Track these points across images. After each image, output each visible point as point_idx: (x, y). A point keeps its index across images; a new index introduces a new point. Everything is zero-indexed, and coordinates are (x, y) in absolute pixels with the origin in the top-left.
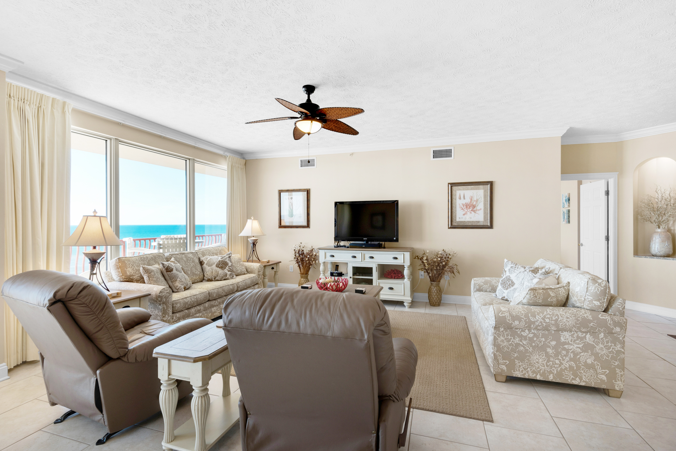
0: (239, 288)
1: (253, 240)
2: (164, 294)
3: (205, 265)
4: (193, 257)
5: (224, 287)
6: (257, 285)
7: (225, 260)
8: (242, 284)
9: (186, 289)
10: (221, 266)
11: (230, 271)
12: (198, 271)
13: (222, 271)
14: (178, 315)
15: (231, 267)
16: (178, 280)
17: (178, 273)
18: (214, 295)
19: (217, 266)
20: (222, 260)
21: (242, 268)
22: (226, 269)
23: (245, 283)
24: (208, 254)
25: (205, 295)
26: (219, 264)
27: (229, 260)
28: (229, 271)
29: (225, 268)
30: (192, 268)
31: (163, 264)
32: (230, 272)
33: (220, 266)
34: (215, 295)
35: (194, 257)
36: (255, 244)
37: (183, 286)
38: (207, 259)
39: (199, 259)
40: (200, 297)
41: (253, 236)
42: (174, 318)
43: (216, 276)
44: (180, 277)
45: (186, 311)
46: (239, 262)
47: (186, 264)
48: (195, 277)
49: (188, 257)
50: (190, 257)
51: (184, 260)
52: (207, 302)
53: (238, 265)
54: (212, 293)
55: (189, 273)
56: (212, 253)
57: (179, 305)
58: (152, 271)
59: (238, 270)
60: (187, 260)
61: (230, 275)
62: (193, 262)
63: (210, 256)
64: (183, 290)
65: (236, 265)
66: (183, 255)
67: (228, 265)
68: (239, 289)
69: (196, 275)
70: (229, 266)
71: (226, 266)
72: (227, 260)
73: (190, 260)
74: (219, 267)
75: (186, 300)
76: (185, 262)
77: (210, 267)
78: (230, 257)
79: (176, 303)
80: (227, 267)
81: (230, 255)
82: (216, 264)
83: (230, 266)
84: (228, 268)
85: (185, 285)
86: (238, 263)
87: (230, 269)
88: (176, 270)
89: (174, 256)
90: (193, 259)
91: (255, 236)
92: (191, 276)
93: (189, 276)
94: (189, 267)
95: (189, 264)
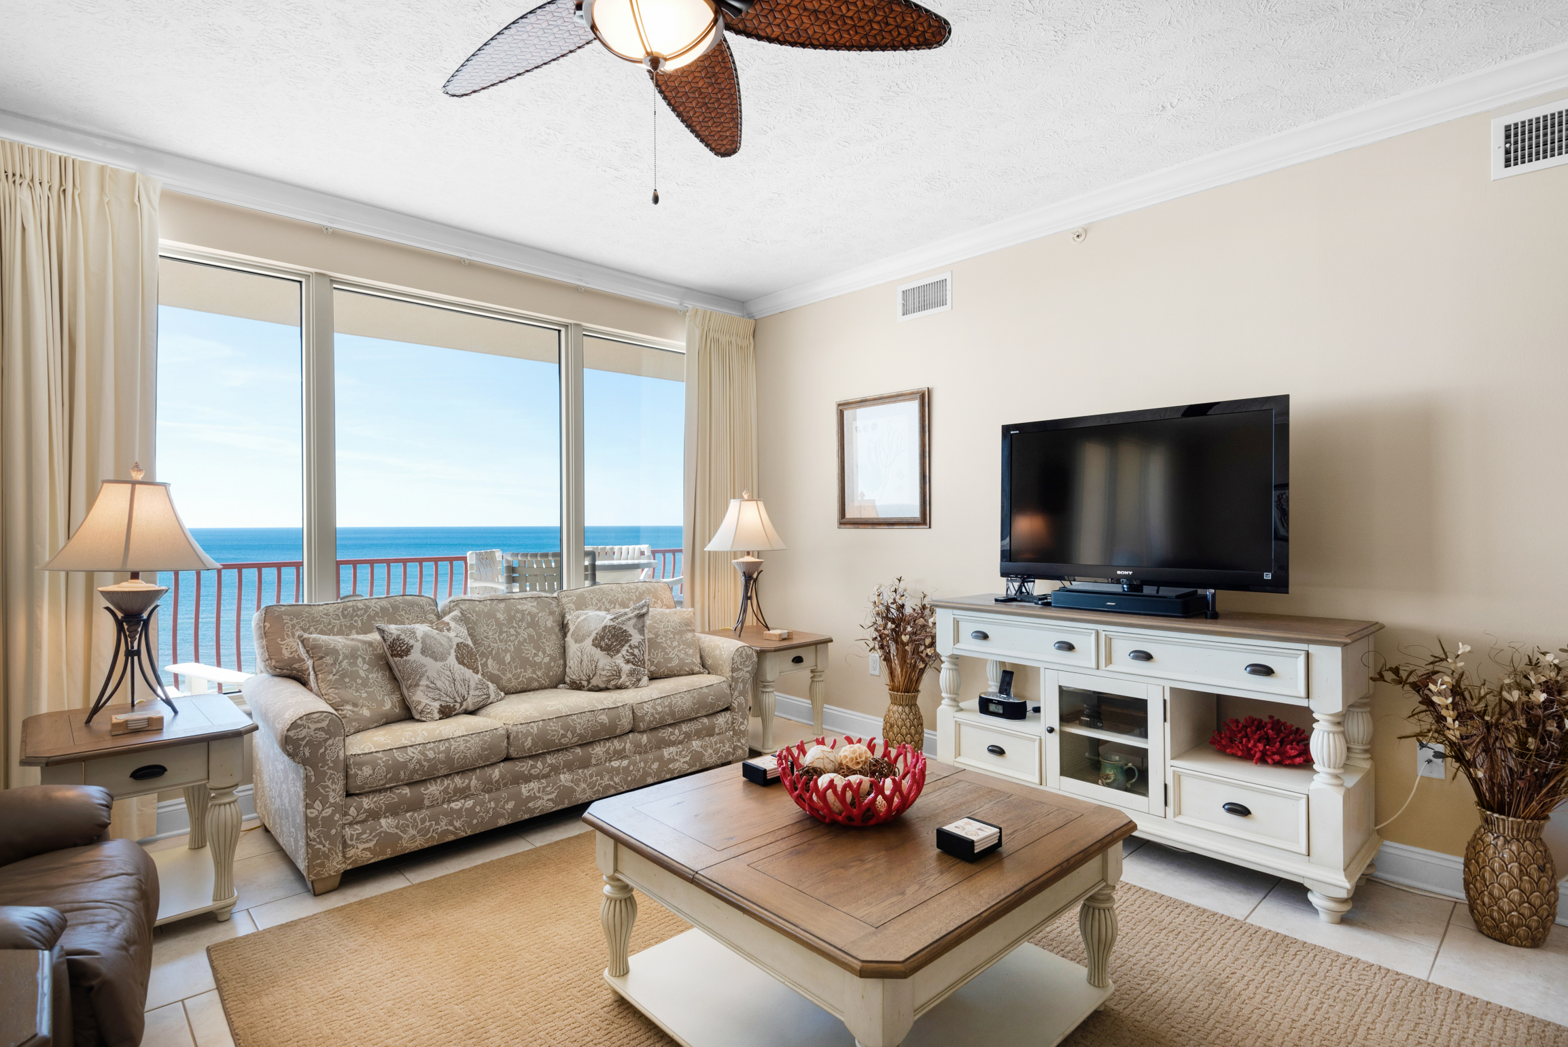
0: (643, 720)
1: (743, 563)
2: (304, 732)
3: (569, 639)
4: (535, 610)
5: (575, 717)
6: (728, 714)
7: (621, 626)
8: (653, 707)
9: (446, 713)
10: (606, 645)
11: (632, 663)
12: (544, 653)
13: (609, 659)
14: (366, 802)
15: (636, 647)
16: (424, 682)
17: (428, 661)
18: (523, 742)
19: (597, 643)
20: (612, 623)
21: (686, 654)
22: (620, 655)
23: (670, 705)
24: (597, 604)
25: (485, 742)
26: (602, 638)
27: (635, 626)
28: (628, 662)
29: (618, 652)
30: (521, 644)
31: (381, 631)
32: (630, 666)
33: (603, 644)
34: (529, 743)
35: (543, 610)
36: (755, 576)
37: (437, 705)
38: (578, 617)
39: (563, 617)
40: (462, 747)
41: (748, 553)
42: (352, 811)
43: (591, 676)
44: (432, 673)
45: (404, 792)
46: (681, 633)
47: (501, 633)
48: (529, 672)
49: (517, 611)
50: (522, 612)
51: (497, 620)
52: (502, 764)
53: (675, 644)
54: (517, 736)
55: (508, 658)
56: (611, 602)
57: (367, 771)
58: (334, 652)
59: (671, 660)
60: (511, 619)
61: (631, 673)
62: (533, 624)
63: (599, 609)
64: (437, 716)
65: (669, 642)
66: (502, 605)
67: (627, 641)
68: (642, 726)
69: (535, 665)
70: (630, 646)
71: (623, 646)
72: (630, 628)
73: (522, 620)
74: (601, 647)
75: (400, 757)
76: (499, 624)
77: (578, 645)
78: (641, 616)
79: (360, 765)
80: (626, 647)
81: (644, 610)
82: (594, 635)
83: (637, 644)
84: (627, 651)
85: (448, 699)
86: (677, 637)
87: (633, 654)
88: (423, 652)
89: (464, 607)
90: (533, 616)
91: (759, 554)
92: (516, 668)
93: (506, 670)
94: (510, 640)
95: (512, 631)
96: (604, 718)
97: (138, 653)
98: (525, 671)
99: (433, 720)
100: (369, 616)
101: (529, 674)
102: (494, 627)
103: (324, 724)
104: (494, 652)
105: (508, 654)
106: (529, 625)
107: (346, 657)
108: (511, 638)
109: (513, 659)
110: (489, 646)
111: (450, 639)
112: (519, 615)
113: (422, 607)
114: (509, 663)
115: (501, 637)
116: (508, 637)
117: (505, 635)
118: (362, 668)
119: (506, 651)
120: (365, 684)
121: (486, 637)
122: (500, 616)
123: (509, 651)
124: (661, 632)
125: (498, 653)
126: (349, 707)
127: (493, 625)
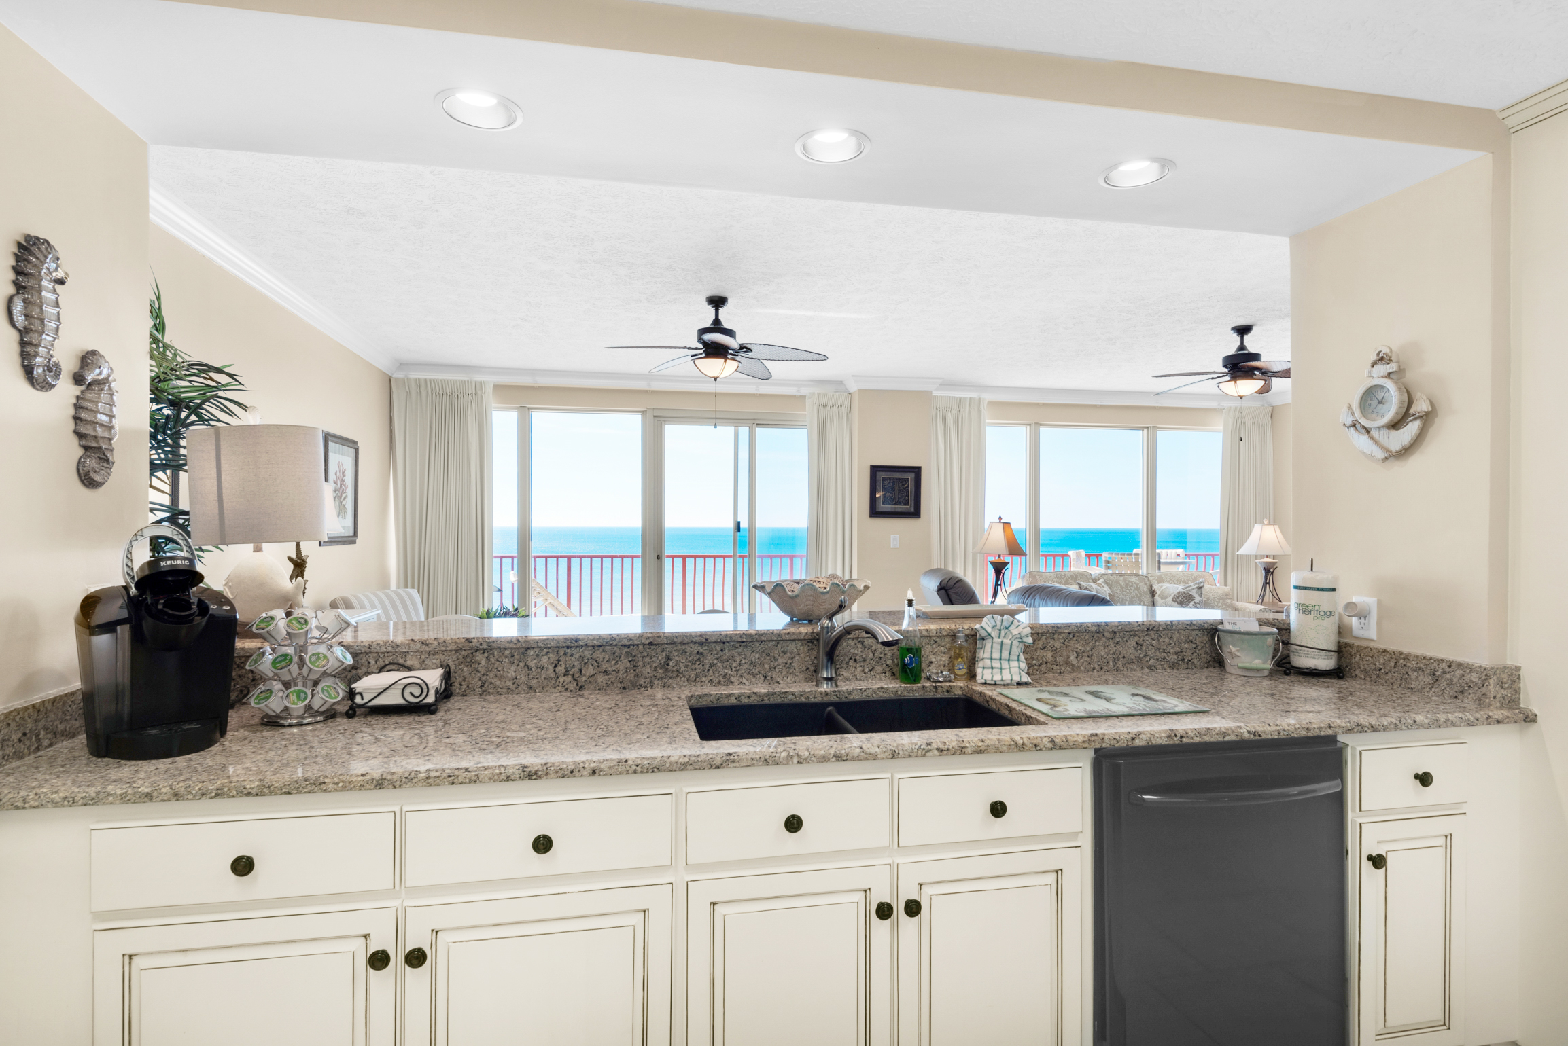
1: (1264, 562)
3: (1156, 597)
4: (1137, 582)
19: (1174, 600)
20: (1181, 591)
26: (1178, 598)
30: (1132, 597)
33: (1178, 600)
35: (1141, 582)
38: (1161, 587)
39: (1151, 586)
41: (1267, 556)
46: (1223, 599)
47: (1123, 591)
49: (1129, 581)
50: (1132, 582)
51: (1120, 585)
56: (1177, 581)
60: (1127, 585)
62: (1137, 589)
63: (1171, 583)
66: (1122, 578)
67: (1193, 600)
72: (1194, 593)
76: (1122, 587)
77: (1163, 601)
78: (1200, 588)
81: (1202, 585)
82: (1172, 596)
86: (1221, 601)
90: (1137, 585)
91: (1274, 557)
97: (1000, 585)
124: (1211, 597)
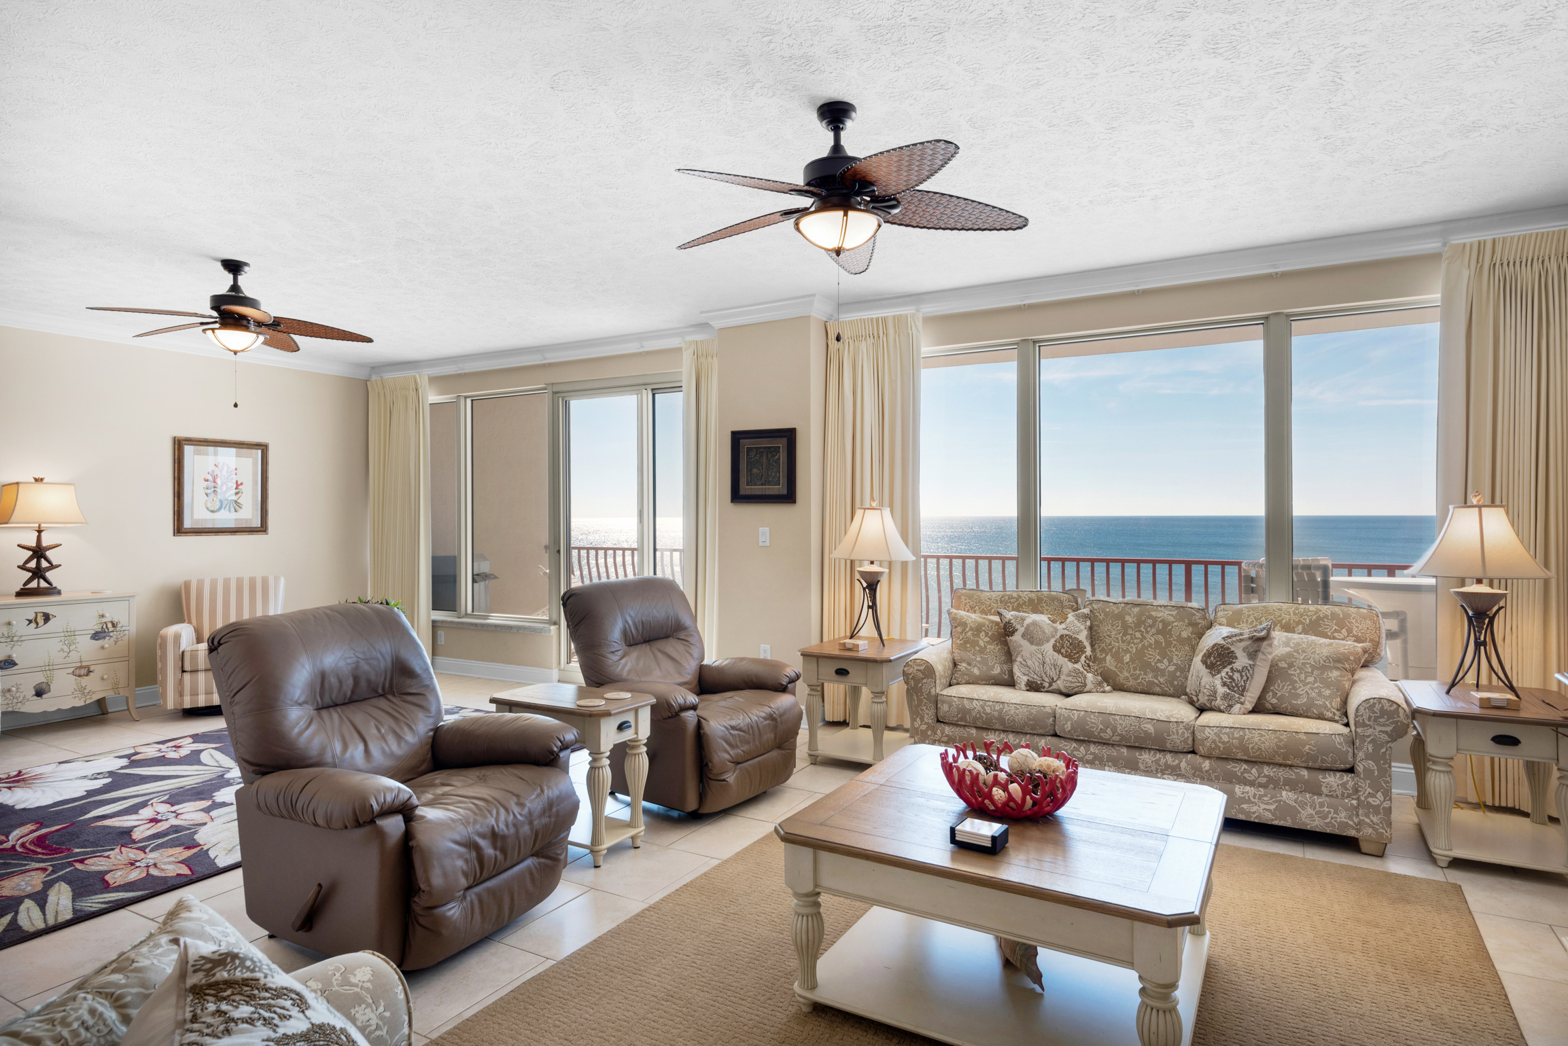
0: (1203, 745)
2: (911, 670)
5: (1118, 718)
6: (1347, 777)
7: (1229, 646)
8: (1217, 735)
9: (1033, 687)
10: (1211, 662)
11: (1228, 686)
12: (1170, 661)
13: (1211, 679)
14: (947, 730)
15: (1238, 671)
16: (1019, 659)
17: (1025, 644)
18: (1064, 725)
19: (1204, 660)
20: (1223, 642)
21: (1320, 694)
22: (1219, 675)
23: (1241, 739)
24: (1252, 622)
25: (1031, 714)
26: (1210, 655)
27: (1246, 649)
28: (1224, 684)
29: (1219, 672)
30: (1145, 647)
31: (1000, 614)
32: (1226, 689)
34: (1068, 726)
35: (1182, 620)
36: (1491, 611)
37: (1025, 678)
40: (1012, 712)
41: (1479, 581)
43: (1200, 694)
44: (1026, 653)
47: (1125, 634)
48: (1150, 675)
49: (1150, 617)
50: (1155, 619)
51: (1125, 622)
52: (1050, 738)
53: (1311, 679)
54: (1060, 717)
55: (1127, 658)
59: (1298, 696)
60: (1139, 623)
61: (1225, 697)
62: (1165, 631)
64: (1023, 687)
65: (1303, 676)
66: (1136, 610)
67: (1231, 663)
69: (1156, 671)
70: (1232, 669)
71: (1224, 667)
72: (1239, 650)
73: (1151, 626)
74: (1207, 665)
75: (967, 704)
76: (1126, 627)
77: (1197, 660)
78: (1258, 640)
79: (943, 702)
80: (1227, 669)
82: (1204, 651)
83: (1240, 668)
84: (1227, 673)
85: (1035, 676)
86: (1316, 672)
87: (1231, 677)
88: (1023, 636)
89: (1095, 606)
92: (1135, 669)
93: (1123, 669)
94: (1133, 643)
95: (1138, 635)
96: (1150, 728)
98: (1145, 674)
99: (1020, 689)
100: (1019, 604)
101: (1150, 677)
102: (1119, 628)
103: (922, 668)
104: (1114, 650)
105: (1128, 655)
106: (1159, 632)
107: (971, 629)
108: (1135, 641)
109: (1132, 660)
110: (1110, 644)
111: (1056, 630)
112: (1150, 621)
113: (1061, 602)
114: (1127, 663)
115: (1124, 638)
116: (1131, 638)
117: (1129, 637)
118: (983, 640)
119: (1127, 651)
120: (982, 650)
121: (1109, 636)
122: (1129, 619)
123: (1130, 652)
124: (1298, 663)
125: (1117, 652)
126: (964, 665)
127: (1118, 626)
